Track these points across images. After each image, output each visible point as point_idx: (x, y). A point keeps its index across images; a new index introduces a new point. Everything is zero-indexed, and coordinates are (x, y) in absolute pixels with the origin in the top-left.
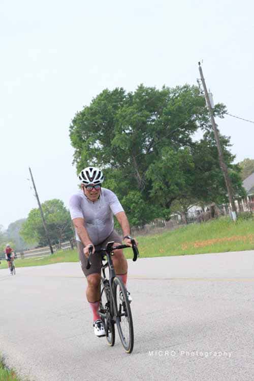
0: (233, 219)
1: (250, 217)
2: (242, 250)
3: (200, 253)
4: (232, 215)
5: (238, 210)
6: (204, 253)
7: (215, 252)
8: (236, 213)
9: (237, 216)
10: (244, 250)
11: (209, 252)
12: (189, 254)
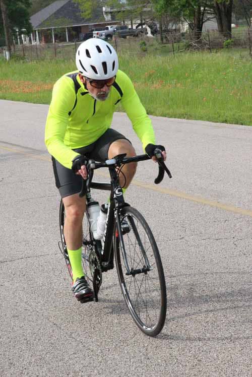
0: (6, 59)
1: (22, 59)
4: (5, 53)
5: (13, 50)
8: (10, 53)
9: (11, 56)
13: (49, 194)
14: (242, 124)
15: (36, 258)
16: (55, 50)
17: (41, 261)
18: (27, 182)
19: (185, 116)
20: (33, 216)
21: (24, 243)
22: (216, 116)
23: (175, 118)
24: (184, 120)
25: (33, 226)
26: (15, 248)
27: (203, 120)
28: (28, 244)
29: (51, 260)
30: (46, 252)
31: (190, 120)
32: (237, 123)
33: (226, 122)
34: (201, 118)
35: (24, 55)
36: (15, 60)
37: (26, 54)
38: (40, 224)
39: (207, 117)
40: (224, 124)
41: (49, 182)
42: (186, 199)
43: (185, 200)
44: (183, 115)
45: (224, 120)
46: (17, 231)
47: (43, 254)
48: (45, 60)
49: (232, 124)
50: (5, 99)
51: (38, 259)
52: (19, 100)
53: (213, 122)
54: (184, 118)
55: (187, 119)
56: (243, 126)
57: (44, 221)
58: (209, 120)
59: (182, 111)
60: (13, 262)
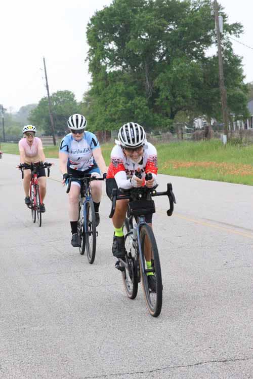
0: (223, 143)
1: (238, 143)
2: (209, 180)
3: (174, 175)
4: (222, 136)
5: (229, 134)
6: (179, 175)
7: (187, 176)
8: (227, 137)
9: (228, 139)
10: (212, 180)
11: (182, 176)
12: (165, 174)
35: (241, 139)
36: (232, 144)
37: (244, 139)
50: (223, 181)
52: (238, 183)
60: (247, 361)
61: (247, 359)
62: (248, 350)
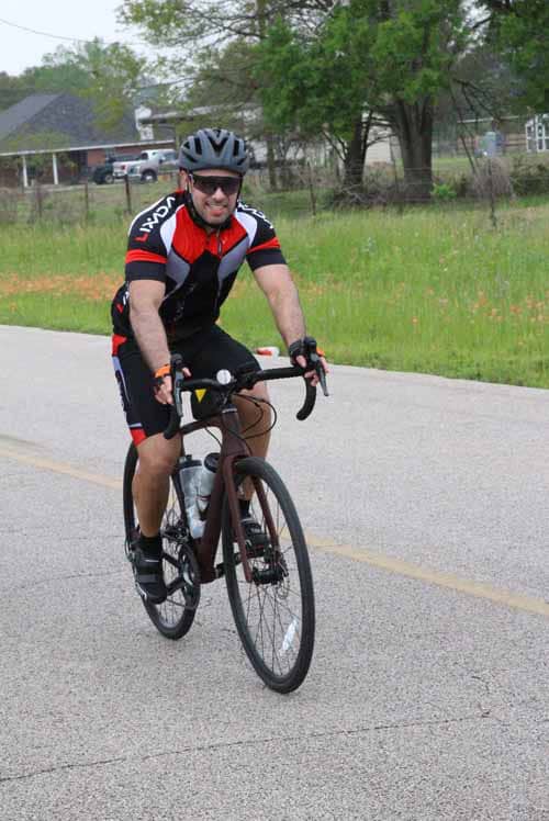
13: (89, 568)
14: (520, 384)
15: (89, 769)
16: (40, 201)
17: (108, 779)
18: (24, 532)
19: (375, 361)
20: (61, 635)
21: (49, 718)
22: (454, 362)
23: (351, 364)
24: (374, 371)
25: (65, 668)
26: (25, 735)
27: (421, 372)
28: (62, 721)
29: (137, 779)
30: (116, 751)
31: (389, 372)
32: (508, 381)
33: (478, 377)
34: (416, 368)
38: (82, 659)
39: (432, 366)
40: (476, 384)
41: (82, 533)
42: (458, 592)
43: (454, 593)
44: (371, 359)
45: (476, 373)
46: (24, 679)
47: (109, 757)
48: (18, 225)
49: (496, 382)
51: (98, 773)
53: (448, 377)
54: (373, 366)
55: (382, 369)
56: (526, 389)
57: (91, 652)
58: (437, 371)
59: (365, 348)
60: (28, 780)
61: (30, 776)
62: (30, 752)
